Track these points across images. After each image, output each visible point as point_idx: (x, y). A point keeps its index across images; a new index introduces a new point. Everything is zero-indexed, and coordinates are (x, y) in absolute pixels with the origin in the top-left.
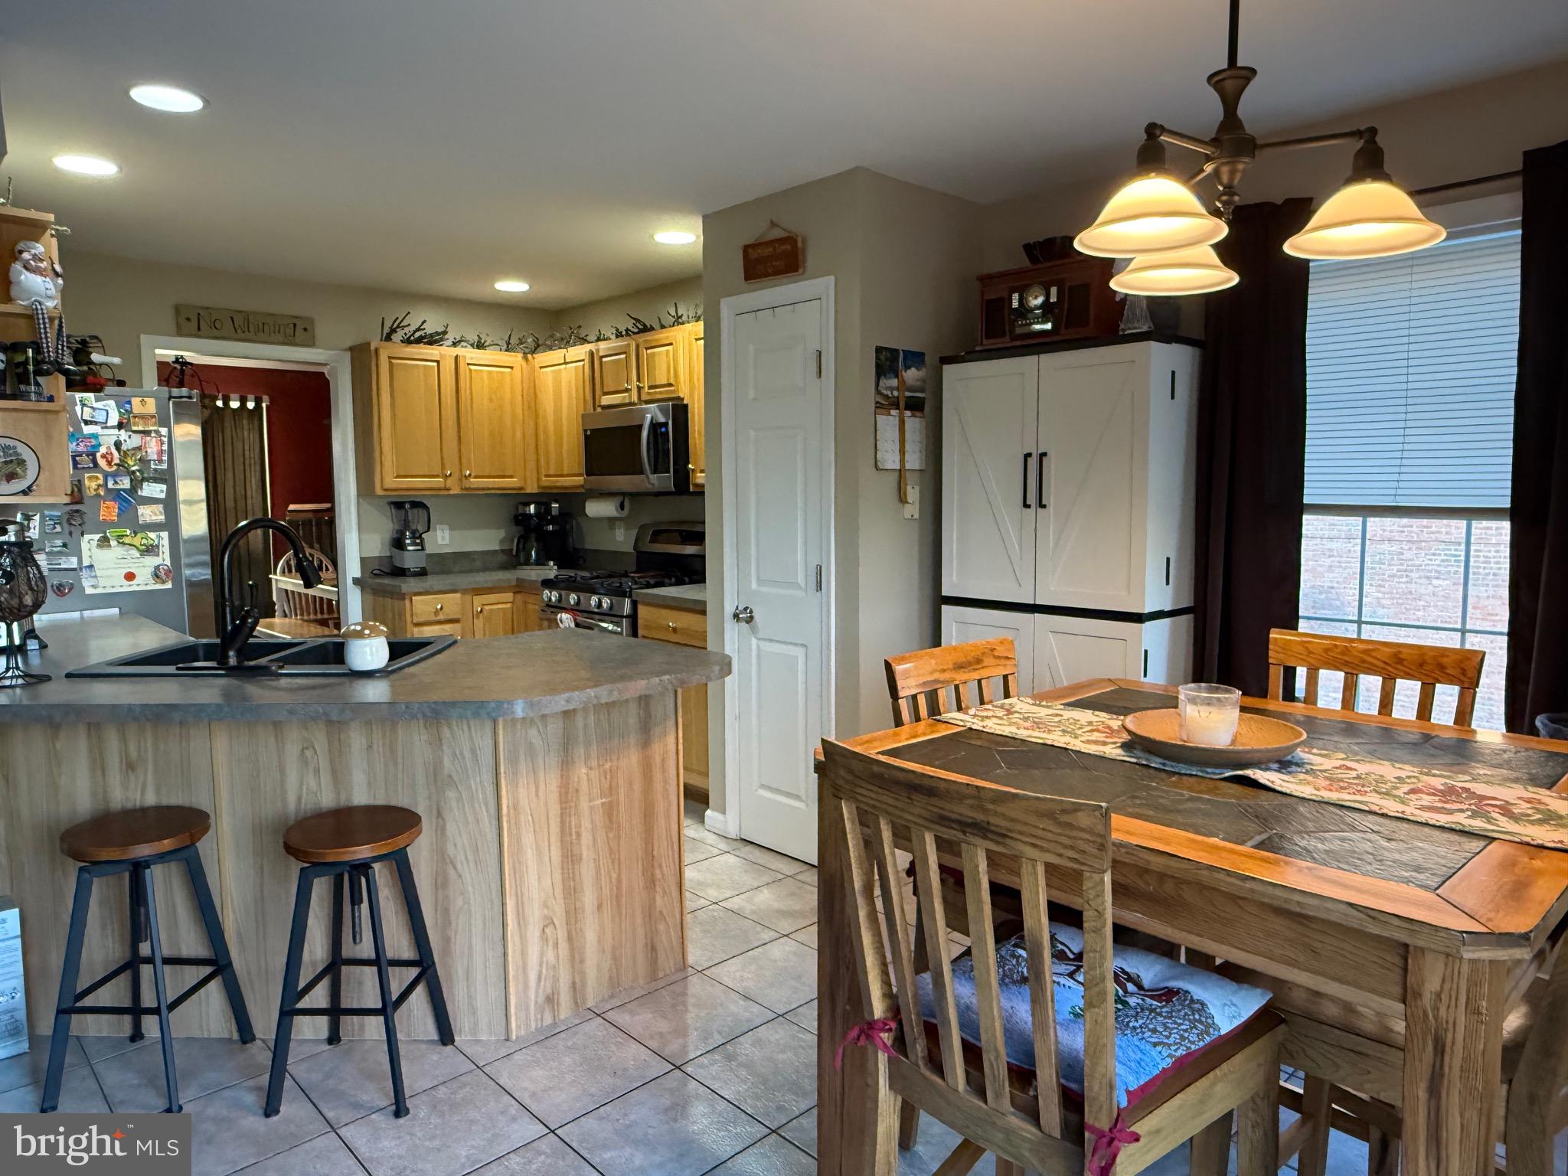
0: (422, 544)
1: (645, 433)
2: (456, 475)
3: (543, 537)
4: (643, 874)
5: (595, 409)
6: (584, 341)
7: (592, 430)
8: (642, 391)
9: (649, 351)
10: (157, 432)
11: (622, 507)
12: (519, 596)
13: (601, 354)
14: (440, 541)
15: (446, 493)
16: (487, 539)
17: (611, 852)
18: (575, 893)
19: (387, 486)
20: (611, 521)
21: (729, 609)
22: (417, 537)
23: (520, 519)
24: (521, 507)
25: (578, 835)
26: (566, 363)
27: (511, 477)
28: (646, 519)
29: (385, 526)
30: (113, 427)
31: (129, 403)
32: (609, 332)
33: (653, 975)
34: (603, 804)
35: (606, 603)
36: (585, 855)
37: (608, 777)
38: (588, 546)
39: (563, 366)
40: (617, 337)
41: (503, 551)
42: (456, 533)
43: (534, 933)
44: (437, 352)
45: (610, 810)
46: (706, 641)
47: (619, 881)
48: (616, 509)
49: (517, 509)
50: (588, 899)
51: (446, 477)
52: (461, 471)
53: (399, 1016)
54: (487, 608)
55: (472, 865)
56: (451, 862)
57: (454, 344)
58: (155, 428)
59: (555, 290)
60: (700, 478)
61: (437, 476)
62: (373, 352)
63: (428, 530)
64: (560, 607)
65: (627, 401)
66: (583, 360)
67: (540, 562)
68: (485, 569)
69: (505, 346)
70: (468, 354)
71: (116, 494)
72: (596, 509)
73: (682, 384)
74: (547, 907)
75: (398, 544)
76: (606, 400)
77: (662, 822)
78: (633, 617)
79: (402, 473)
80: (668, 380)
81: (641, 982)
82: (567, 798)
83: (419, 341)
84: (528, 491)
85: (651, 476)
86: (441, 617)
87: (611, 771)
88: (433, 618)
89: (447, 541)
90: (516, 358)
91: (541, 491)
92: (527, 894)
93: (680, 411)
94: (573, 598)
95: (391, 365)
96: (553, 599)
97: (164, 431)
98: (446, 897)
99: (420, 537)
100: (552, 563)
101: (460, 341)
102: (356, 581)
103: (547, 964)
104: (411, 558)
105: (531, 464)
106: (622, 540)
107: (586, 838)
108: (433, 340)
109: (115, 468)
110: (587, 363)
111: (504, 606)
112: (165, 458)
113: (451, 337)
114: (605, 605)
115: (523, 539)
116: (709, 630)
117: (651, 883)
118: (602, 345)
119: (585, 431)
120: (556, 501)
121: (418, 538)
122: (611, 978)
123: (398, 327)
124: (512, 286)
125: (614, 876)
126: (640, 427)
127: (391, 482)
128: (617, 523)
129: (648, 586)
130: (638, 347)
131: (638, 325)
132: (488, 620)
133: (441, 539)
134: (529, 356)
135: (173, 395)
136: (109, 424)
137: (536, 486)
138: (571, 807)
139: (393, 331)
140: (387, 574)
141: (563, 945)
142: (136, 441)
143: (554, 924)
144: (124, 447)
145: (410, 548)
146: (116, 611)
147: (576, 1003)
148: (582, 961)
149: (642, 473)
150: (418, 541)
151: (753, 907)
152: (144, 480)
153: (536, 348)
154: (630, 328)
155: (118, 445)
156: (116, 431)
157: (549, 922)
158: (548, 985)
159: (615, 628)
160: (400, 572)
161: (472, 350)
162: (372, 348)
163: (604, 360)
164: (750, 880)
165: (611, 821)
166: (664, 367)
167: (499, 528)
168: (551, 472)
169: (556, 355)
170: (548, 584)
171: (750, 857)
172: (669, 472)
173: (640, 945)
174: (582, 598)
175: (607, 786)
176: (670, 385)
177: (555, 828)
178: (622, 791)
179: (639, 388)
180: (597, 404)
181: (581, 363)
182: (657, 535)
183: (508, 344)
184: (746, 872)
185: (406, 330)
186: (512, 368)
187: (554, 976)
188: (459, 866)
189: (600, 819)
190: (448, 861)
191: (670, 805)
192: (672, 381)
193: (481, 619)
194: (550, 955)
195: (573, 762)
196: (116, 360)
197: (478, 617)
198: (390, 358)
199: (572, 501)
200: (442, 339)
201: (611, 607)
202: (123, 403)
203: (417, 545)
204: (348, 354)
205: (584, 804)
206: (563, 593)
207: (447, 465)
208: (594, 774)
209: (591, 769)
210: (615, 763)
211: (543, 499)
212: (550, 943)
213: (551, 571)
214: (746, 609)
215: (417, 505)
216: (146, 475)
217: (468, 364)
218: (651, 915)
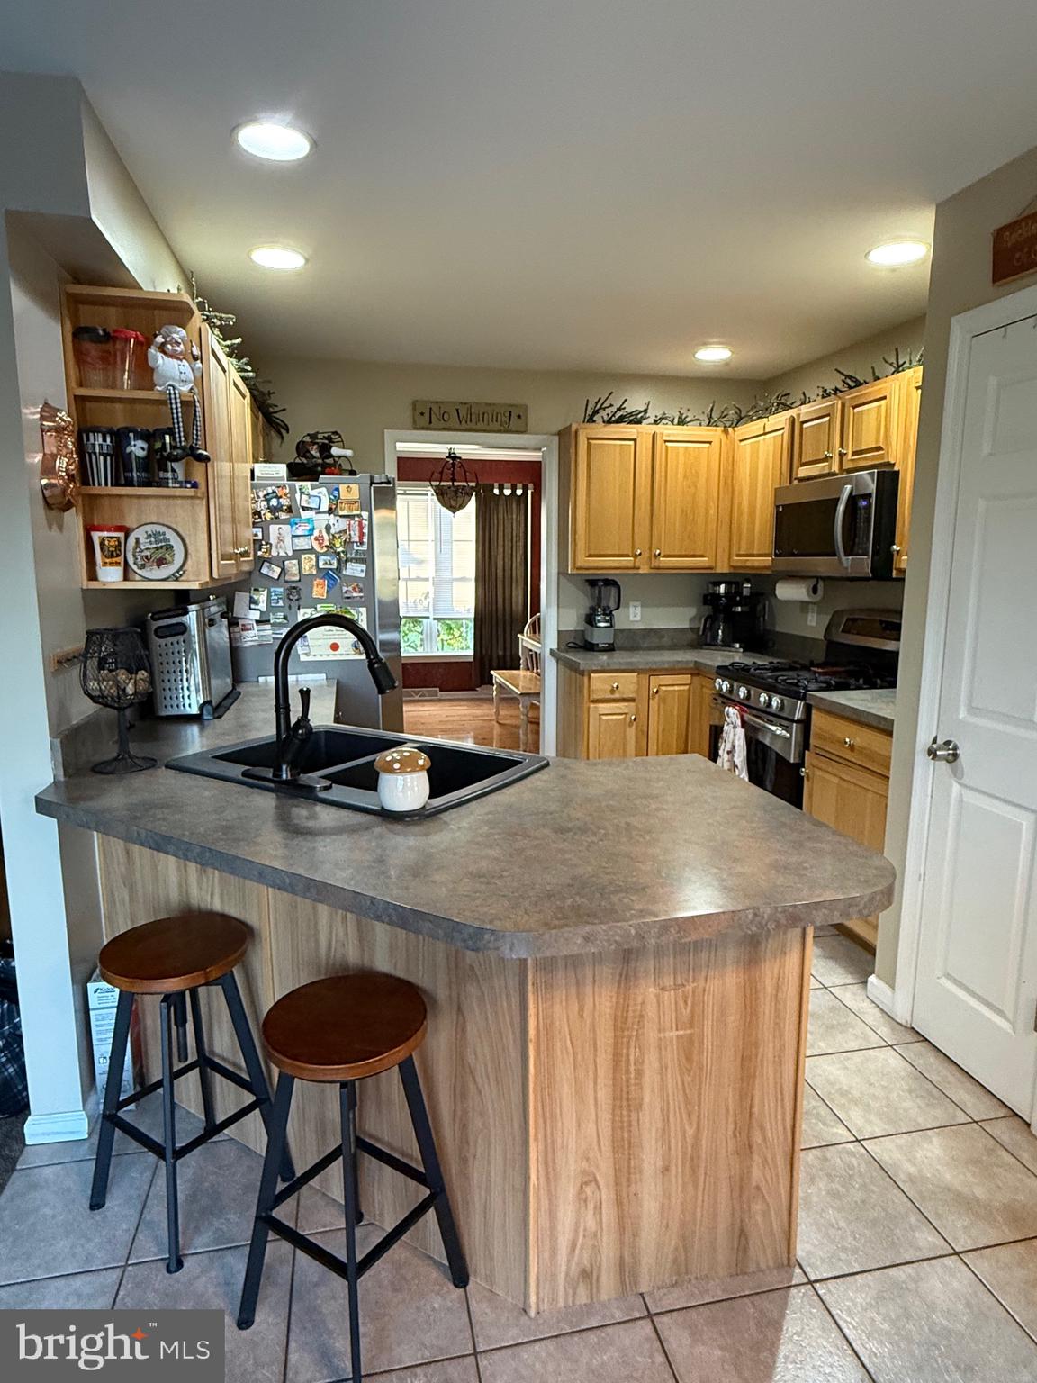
0: (611, 621)
1: (841, 508)
2: (646, 554)
3: (730, 619)
4: (735, 1136)
5: (791, 482)
6: (787, 407)
7: (783, 506)
8: (844, 458)
9: (857, 410)
10: (359, 516)
11: (815, 590)
12: (696, 679)
13: (802, 420)
14: (632, 619)
15: (635, 571)
16: (679, 617)
17: (687, 1102)
18: (629, 1148)
19: (579, 564)
20: (804, 606)
21: (924, 739)
22: (608, 613)
23: (710, 599)
24: (710, 586)
25: (639, 1073)
26: (765, 434)
27: (702, 556)
28: (842, 605)
29: (581, 603)
30: (324, 512)
31: (338, 489)
32: (813, 393)
33: (740, 1266)
34: (678, 1037)
35: (776, 701)
36: (647, 1100)
37: (689, 1003)
38: (778, 629)
39: (763, 437)
40: (823, 397)
41: (691, 629)
42: (648, 610)
43: (568, 1190)
44: (634, 431)
45: (689, 1049)
46: (889, 769)
47: (697, 1137)
48: (808, 594)
49: (708, 589)
50: (650, 1158)
51: (636, 556)
52: (650, 549)
53: (365, 1282)
54: (664, 688)
55: (493, 1083)
56: (471, 1072)
57: (656, 422)
58: (358, 512)
59: (758, 354)
60: (903, 562)
61: (627, 556)
62: (573, 434)
63: (618, 608)
64: (729, 699)
65: (826, 471)
66: (783, 429)
67: (727, 644)
68: (674, 647)
69: (707, 422)
70: (668, 431)
71: (325, 574)
72: (785, 591)
73: (894, 443)
74: (588, 1159)
75: (590, 620)
76: (803, 472)
77: (769, 1070)
78: (806, 723)
79: (592, 552)
80: (877, 440)
81: (722, 1272)
82: (626, 1025)
83: (619, 420)
84: (719, 570)
85: (844, 558)
86: (617, 695)
87: (694, 992)
88: (609, 696)
89: (638, 618)
90: (715, 433)
91: (732, 571)
92: (559, 1141)
93: (888, 479)
94: (742, 692)
95: (589, 445)
96: (724, 688)
97: (365, 515)
98: (465, 1112)
99: (610, 614)
100: (738, 645)
101: (661, 419)
102: (552, 652)
103: (585, 1230)
104: (601, 635)
105: (723, 544)
106: (814, 625)
107: (650, 1078)
108: (635, 419)
109: (325, 549)
110: (786, 432)
111: (682, 688)
112: (365, 540)
113: (652, 415)
114: (774, 704)
115: (712, 620)
116: (893, 754)
117: (746, 1150)
118: (805, 409)
119: (778, 507)
120: (748, 581)
121: (607, 615)
122: (675, 1261)
123: (600, 408)
124: (713, 355)
125: (690, 1132)
126: (837, 500)
127: (583, 560)
128: (810, 606)
129: (829, 688)
130: (843, 406)
131: (848, 381)
132: (664, 700)
133: (633, 616)
134: (730, 429)
135: (376, 481)
136: (321, 510)
137: (726, 565)
138: (630, 1037)
139: (596, 412)
140: (580, 647)
141: (609, 1213)
142: (343, 525)
143: (596, 1180)
144: (333, 531)
145: (602, 624)
146: (324, 676)
147: (623, 1282)
148: (635, 1235)
149: (834, 555)
150: (608, 618)
151: (912, 1169)
152: (347, 560)
153: (740, 420)
154: (840, 387)
155: (328, 528)
156: (326, 516)
157: (588, 1180)
158: (586, 1256)
159: (784, 732)
160: (589, 647)
161: (672, 426)
162: (573, 429)
163: (805, 425)
164: (913, 1109)
165: (689, 1059)
166: (873, 424)
167: (689, 605)
168: (742, 552)
169: (755, 427)
170: (723, 672)
171: (919, 1063)
172: (867, 555)
173: (722, 1226)
174: (752, 692)
175: (686, 1012)
176: (879, 448)
177: (604, 1059)
178: (708, 1024)
179: (841, 455)
180: (794, 476)
181: (781, 432)
182: (853, 625)
183: (710, 418)
184: (910, 1091)
185: (608, 411)
186: (710, 443)
187: (594, 1246)
188: (479, 1080)
189: (671, 1056)
190: (468, 1070)
191: (782, 1048)
192: (881, 445)
193: (656, 700)
194: (591, 1222)
195: (636, 978)
196: (349, 453)
197: (653, 698)
198: (588, 439)
199: (764, 583)
200: (643, 419)
201: (782, 708)
202: (334, 492)
203: (607, 621)
204: (557, 438)
205: (651, 1034)
206: (735, 685)
207: (637, 545)
208: (668, 997)
209: (663, 989)
210: (701, 983)
211: (734, 579)
212: (591, 1205)
213: (736, 656)
214: (948, 743)
215: (610, 583)
216: (349, 556)
217: (666, 441)
218: (742, 1188)
